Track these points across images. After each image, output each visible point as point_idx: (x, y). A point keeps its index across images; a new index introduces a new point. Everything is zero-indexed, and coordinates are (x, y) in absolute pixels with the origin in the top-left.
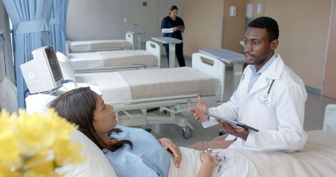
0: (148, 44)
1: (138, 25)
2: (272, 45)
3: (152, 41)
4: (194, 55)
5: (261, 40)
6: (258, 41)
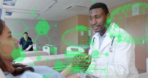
0: (44, 48)
1: (38, 42)
4: (67, 48)
5: (100, 15)
6: (99, 16)
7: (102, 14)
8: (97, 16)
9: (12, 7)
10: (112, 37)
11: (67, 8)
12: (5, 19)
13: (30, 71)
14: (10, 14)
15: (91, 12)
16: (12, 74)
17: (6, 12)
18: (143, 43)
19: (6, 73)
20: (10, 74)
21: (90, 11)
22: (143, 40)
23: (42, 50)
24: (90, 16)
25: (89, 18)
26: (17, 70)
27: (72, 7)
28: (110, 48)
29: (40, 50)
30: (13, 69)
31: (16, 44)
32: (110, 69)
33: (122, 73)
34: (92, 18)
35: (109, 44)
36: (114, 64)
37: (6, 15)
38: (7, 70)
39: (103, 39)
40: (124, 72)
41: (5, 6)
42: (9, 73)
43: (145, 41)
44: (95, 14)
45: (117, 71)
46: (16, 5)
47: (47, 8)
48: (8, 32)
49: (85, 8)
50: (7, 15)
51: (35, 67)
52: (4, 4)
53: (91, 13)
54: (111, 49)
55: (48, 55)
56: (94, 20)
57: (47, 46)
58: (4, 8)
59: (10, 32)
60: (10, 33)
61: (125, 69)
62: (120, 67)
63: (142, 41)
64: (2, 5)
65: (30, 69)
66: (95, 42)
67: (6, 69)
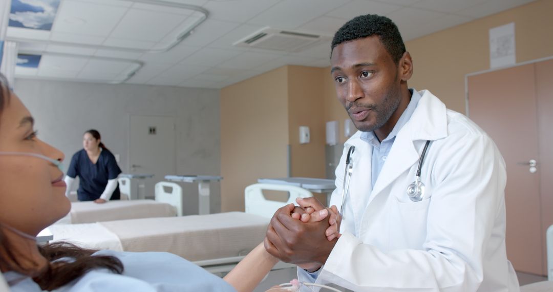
0: (159, 187)
1: (139, 166)
2: (402, 71)
3: (166, 181)
4: (248, 189)
5: (375, 64)
6: (370, 68)
7: (382, 59)
8: (365, 69)
9: (43, 35)
10: (420, 141)
11: (249, 41)
12: (16, 79)
13: (106, 270)
14: (33, 60)
15: (341, 53)
16: (36, 280)
17: (21, 56)
18: (533, 170)
19: (13, 276)
20: (29, 279)
21: (336, 49)
22: (533, 161)
23: (153, 198)
24: (337, 69)
25: (333, 76)
26: (55, 267)
27: (265, 35)
28: (413, 186)
29: (147, 198)
30: (42, 262)
31: (53, 165)
32: (413, 262)
33: (460, 281)
34: (346, 77)
35: (409, 170)
36: (426, 245)
37: (19, 64)
38: (18, 264)
39: (386, 153)
40: (467, 275)
41: (14, 32)
42: (22, 279)
43: (537, 164)
44: (356, 62)
45: (440, 273)
46: (56, 27)
47: (174, 40)
48: (21, 118)
49: (315, 39)
50: (24, 65)
51: (126, 258)
52: (14, 24)
53: (341, 58)
54: (416, 190)
55: (177, 216)
56: (352, 85)
57: (170, 181)
58: (12, 40)
59: (31, 120)
60: (28, 124)
61: (469, 264)
62: (452, 256)
63: (529, 164)
64: (3, 28)
65: (107, 263)
66: (353, 162)
67: (14, 260)
